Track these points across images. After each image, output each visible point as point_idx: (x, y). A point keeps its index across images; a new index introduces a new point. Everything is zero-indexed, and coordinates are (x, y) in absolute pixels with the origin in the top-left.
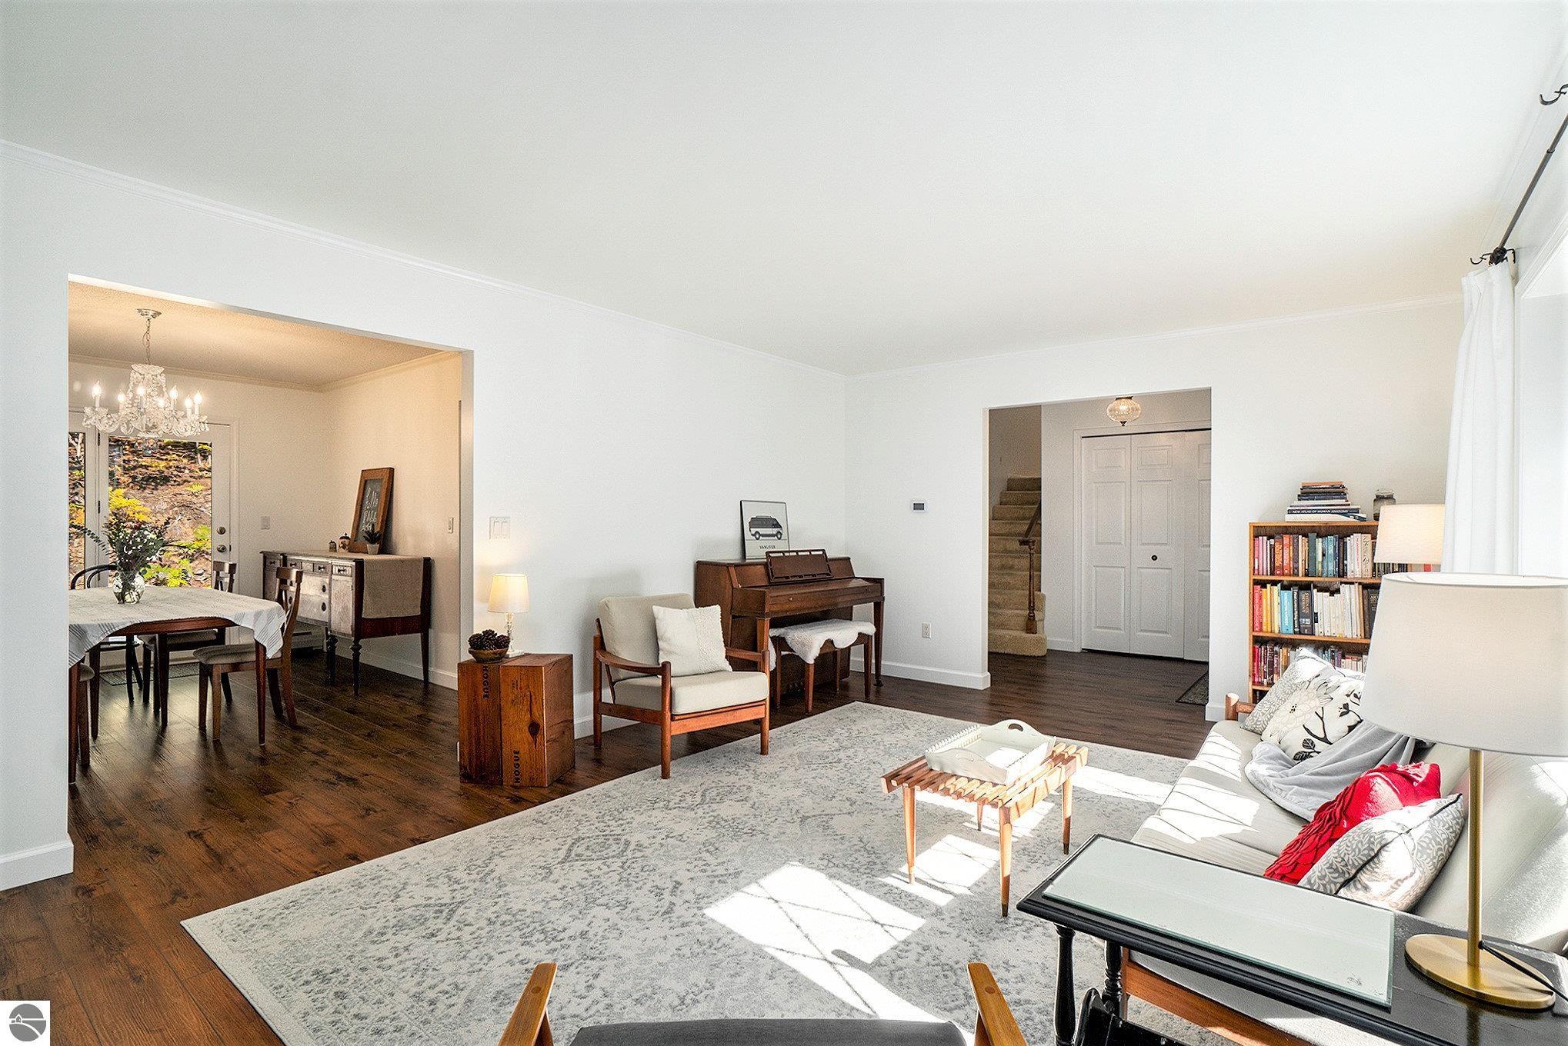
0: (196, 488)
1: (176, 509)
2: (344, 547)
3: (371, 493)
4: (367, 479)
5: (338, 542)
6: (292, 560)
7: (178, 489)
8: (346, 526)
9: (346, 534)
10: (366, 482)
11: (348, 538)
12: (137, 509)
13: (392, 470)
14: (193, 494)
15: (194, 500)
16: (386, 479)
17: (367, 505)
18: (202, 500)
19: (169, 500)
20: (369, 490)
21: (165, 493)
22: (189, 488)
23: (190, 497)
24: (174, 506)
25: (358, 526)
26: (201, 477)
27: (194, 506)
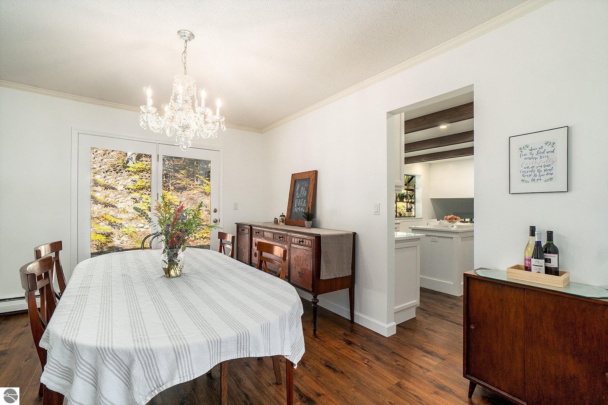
0: (195, 192)
1: (188, 200)
2: (283, 222)
3: (300, 188)
4: (296, 179)
5: (279, 218)
6: (256, 229)
7: (189, 192)
8: (282, 209)
9: (283, 214)
10: (295, 181)
11: (284, 216)
12: (176, 200)
13: (316, 172)
14: (194, 194)
15: (194, 196)
16: (312, 178)
17: (297, 195)
18: (197, 197)
19: (186, 197)
20: (298, 186)
21: (185, 193)
22: (193, 192)
23: (193, 195)
24: (187, 199)
25: (292, 208)
26: (197, 187)
27: (194, 199)
